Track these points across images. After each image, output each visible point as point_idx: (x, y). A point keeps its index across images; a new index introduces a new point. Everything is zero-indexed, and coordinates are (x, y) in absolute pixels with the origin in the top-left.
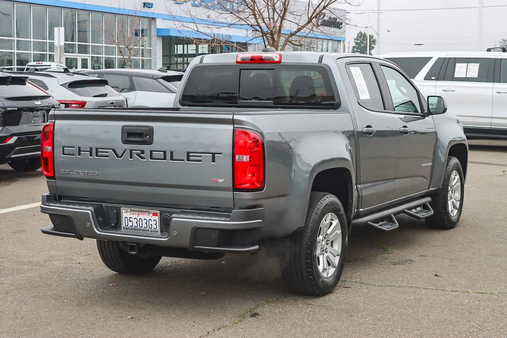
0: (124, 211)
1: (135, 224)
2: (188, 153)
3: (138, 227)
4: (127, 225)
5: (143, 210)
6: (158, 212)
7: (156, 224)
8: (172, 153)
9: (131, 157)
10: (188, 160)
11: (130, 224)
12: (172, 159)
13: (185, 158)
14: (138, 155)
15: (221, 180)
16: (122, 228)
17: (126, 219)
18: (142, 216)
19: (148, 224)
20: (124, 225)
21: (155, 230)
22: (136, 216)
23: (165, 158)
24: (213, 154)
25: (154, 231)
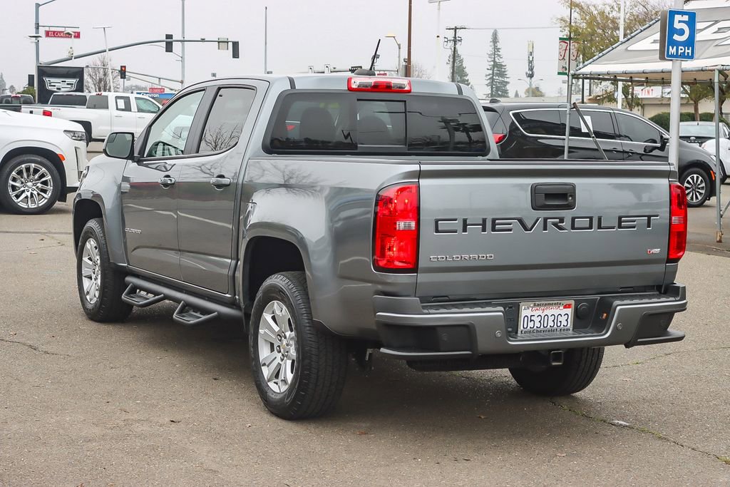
0: (523, 308)
1: (538, 324)
2: (620, 218)
3: (542, 327)
4: (525, 327)
5: (551, 302)
6: (573, 302)
7: (567, 320)
8: (600, 219)
9: (545, 228)
10: (620, 227)
11: (531, 324)
12: (600, 227)
13: (617, 225)
14: (555, 224)
15: (657, 251)
16: (519, 332)
17: (526, 318)
18: (549, 312)
19: (555, 321)
20: (522, 328)
21: (566, 328)
22: (540, 312)
23: (591, 227)
24: (649, 217)
25: (564, 330)
